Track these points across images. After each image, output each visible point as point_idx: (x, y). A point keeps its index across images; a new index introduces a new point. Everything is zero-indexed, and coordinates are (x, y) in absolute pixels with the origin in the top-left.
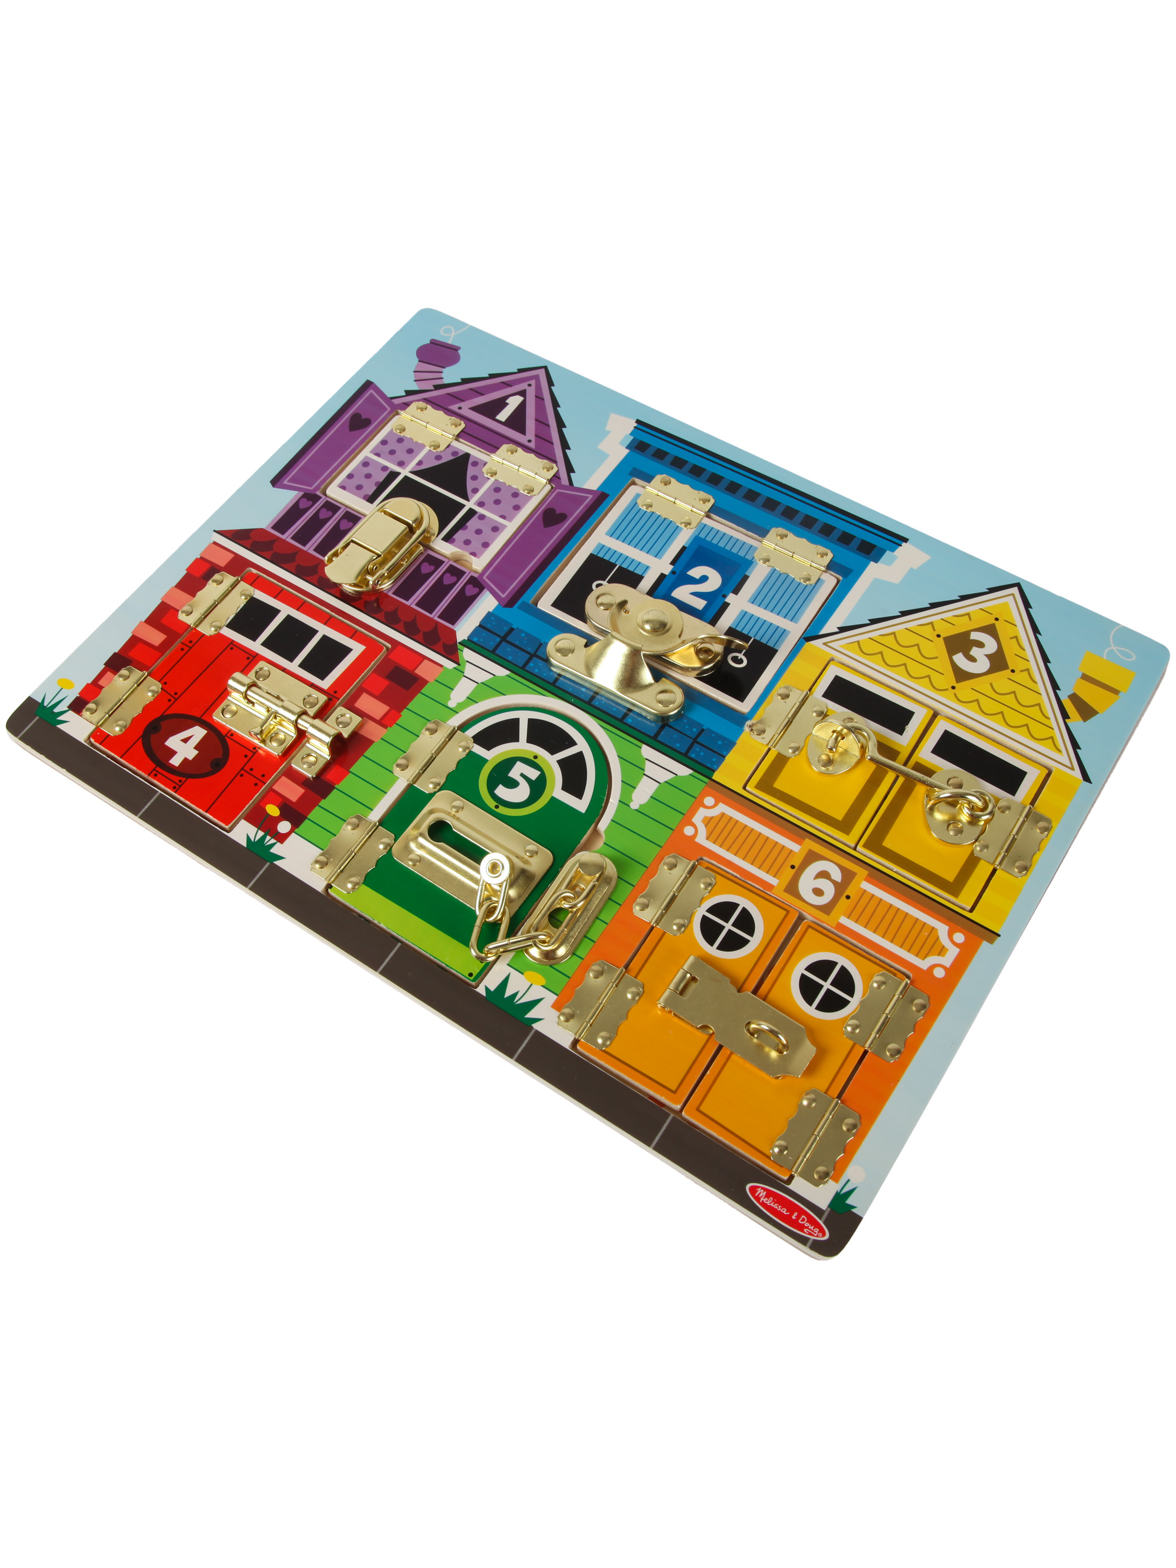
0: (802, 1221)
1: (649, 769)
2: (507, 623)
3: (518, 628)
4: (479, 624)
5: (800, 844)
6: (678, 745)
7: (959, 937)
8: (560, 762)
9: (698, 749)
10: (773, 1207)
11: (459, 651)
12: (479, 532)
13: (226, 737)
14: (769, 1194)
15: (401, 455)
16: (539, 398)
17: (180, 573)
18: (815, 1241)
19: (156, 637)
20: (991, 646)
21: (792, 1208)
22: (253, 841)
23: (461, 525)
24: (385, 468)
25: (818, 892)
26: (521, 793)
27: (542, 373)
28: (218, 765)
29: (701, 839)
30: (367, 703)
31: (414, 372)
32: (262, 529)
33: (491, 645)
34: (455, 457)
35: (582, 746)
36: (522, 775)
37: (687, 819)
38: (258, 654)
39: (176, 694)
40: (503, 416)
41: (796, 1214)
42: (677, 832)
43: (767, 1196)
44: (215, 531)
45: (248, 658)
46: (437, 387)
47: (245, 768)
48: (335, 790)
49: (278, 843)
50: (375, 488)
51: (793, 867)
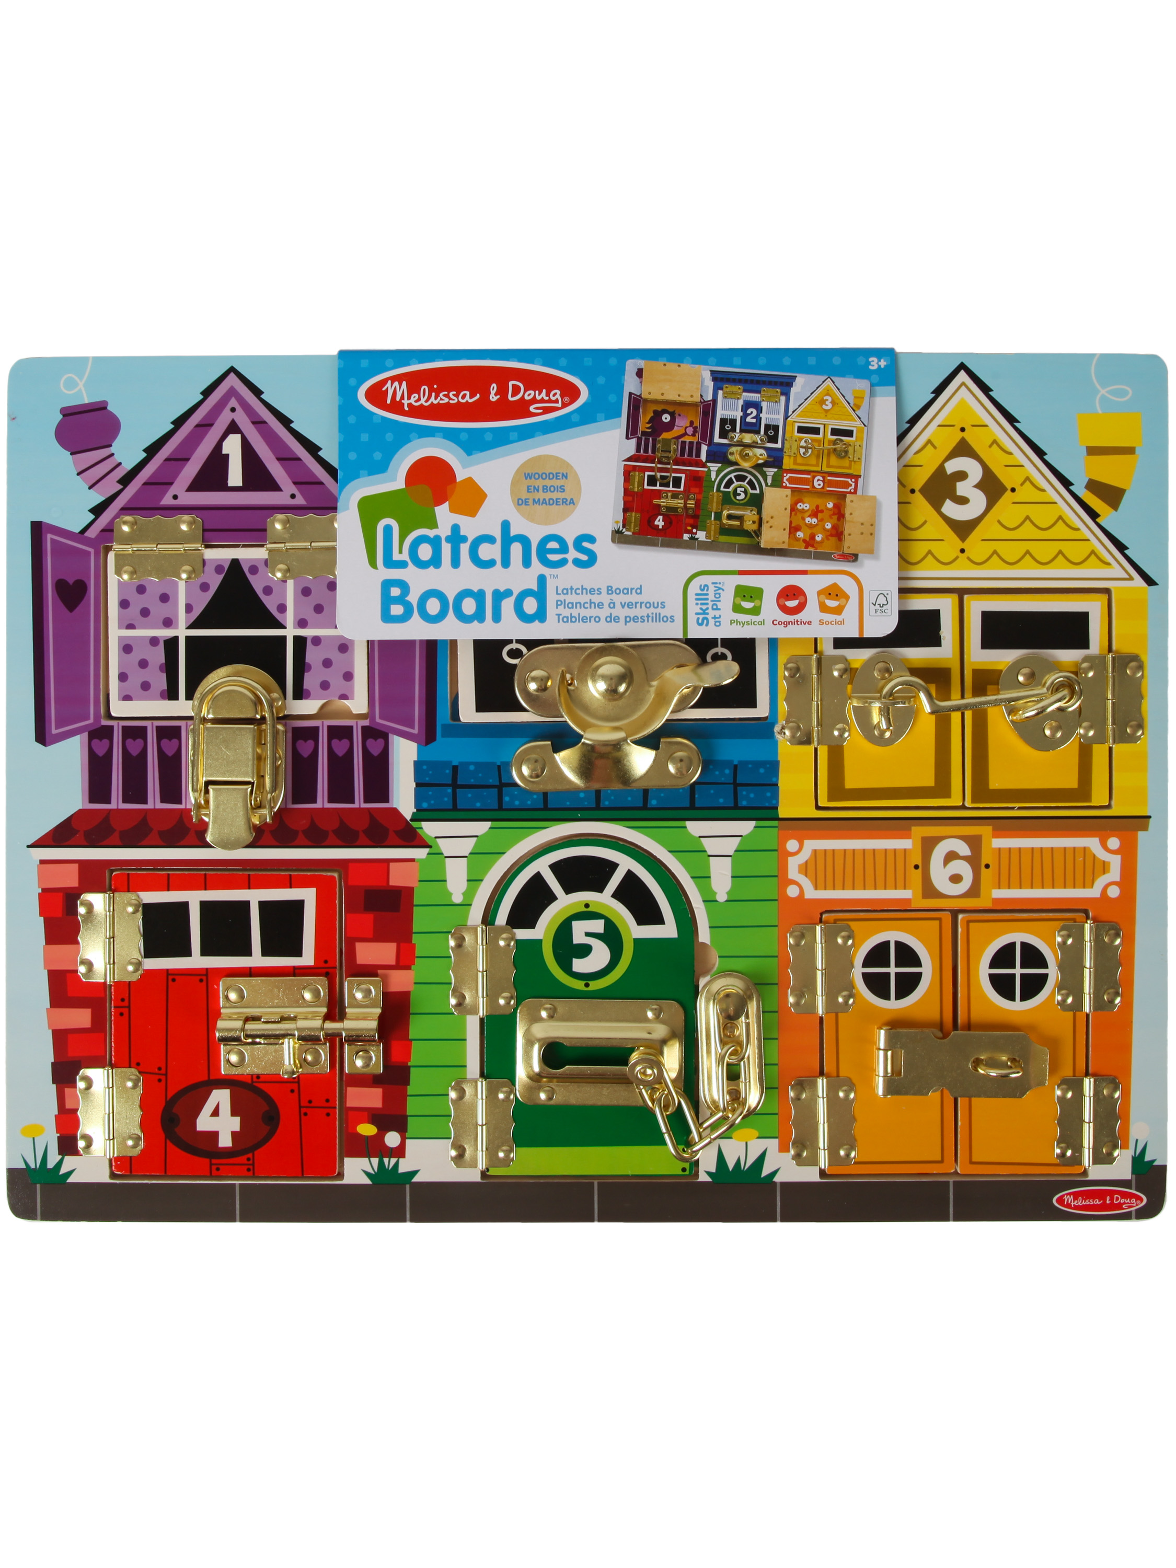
0: (1116, 1201)
1: (710, 846)
2: (445, 764)
3: (460, 763)
4: (415, 783)
5: (908, 837)
6: (721, 800)
7: (1114, 843)
8: (615, 895)
9: (744, 793)
10: (1086, 1205)
11: (417, 830)
12: (327, 663)
13: (254, 1084)
14: (1076, 1195)
15: (160, 610)
16: (259, 423)
17: (38, 925)
18: (1136, 1210)
19: (81, 1018)
20: (975, 472)
21: (1101, 1195)
22: (373, 1173)
23: (301, 667)
24: (154, 641)
25: (956, 879)
26: (600, 956)
27: (232, 379)
28: (272, 1118)
29: (811, 893)
30: (367, 953)
31: (78, 474)
32: (80, 810)
33: (447, 801)
34: (224, 574)
35: (625, 864)
36: (588, 934)
37: (784, 881)
38: (207, 969)
39: (160, 1069)
40: (235, 477)
41: (1108, 1198)
42: (782, 899)
43: (1075, 1198)
44: (29, 846)
45: (201, 980)
46: (126, 480)
47: (302, 1105)
48: (412, 1069)
49: (400, 1159)
50: (165, 675)
51: (916, 867)
